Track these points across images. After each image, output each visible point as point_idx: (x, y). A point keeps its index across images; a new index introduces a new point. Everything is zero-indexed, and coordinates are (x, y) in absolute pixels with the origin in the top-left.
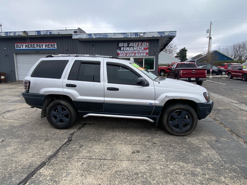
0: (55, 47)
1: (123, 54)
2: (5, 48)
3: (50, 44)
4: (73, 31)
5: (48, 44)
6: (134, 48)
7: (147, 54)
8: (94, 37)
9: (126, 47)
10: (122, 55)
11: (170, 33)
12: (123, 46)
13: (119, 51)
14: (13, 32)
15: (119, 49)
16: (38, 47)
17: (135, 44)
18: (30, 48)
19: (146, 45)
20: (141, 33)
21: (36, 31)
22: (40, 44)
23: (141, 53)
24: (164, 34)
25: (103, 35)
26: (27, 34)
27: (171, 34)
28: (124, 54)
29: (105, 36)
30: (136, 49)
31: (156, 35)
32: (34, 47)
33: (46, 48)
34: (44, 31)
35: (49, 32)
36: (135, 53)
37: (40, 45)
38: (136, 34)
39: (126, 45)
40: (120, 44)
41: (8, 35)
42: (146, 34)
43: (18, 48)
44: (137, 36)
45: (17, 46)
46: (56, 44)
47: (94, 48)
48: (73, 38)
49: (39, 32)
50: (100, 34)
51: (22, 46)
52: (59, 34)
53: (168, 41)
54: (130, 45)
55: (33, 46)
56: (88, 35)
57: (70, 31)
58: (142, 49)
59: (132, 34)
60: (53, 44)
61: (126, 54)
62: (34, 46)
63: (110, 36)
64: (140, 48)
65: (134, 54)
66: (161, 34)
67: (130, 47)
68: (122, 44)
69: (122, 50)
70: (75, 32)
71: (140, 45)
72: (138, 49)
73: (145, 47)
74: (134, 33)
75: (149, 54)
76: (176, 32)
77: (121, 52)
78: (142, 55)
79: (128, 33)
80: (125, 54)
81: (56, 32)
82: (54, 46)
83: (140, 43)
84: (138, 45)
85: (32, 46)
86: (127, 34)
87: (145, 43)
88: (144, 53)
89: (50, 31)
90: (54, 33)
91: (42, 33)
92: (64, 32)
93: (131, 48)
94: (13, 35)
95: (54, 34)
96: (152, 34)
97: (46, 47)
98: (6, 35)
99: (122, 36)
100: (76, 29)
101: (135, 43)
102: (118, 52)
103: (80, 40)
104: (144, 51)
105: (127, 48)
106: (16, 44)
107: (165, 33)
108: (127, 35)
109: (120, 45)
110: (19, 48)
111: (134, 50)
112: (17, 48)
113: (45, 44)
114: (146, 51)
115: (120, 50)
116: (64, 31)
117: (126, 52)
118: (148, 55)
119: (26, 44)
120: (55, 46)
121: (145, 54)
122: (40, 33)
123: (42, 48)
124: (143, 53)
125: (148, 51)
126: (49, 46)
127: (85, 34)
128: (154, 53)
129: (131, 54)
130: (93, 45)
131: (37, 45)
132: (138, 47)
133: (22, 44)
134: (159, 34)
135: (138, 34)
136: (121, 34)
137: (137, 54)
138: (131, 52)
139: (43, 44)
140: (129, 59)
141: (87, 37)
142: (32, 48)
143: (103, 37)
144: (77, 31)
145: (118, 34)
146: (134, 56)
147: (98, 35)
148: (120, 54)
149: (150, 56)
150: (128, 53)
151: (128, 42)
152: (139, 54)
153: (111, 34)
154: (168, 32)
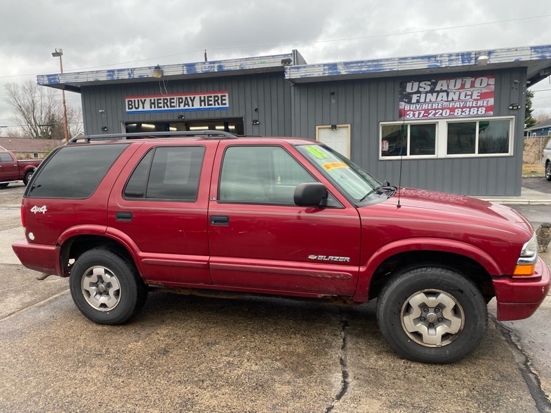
0: (225, 104)
1: (417, 113)
2: (100, 111)
3: (213, 95)
4: (280, 60)
6: (451, 95)
7: (488, 109)
8: (343, 72)
9: (426, 93)
10: (414, 115)
12: (418, 92)
14: (128, 69)
15: (405, 100)
16: (182, 105)
17: (454, 85)
18: (163, 109)
19: (487, 84)
20: (479, 53)
21: (185, 65)
22: (188, 97)
23: (470, 108)
25: (370, 64)
26: (162, 72)
28: (419, 114)
29: (375, 66)
31: (526, 57)
32: (172, 104)
33: (203, 107)
34: (204, 63)
35: (216, 65)
36: (452, 110)
37: (186, 98)
38: (465, 56)
39: (426, 86)
40: (409, 86)
41: (115, 77)
42: (495, 54)
43: (132, 108)
44: (469, 62)
45: (129, 105)
46: (227, 95)
47: (333, 101)
48: (287, 77)
49: (190, 66)
50: (362, 62)
51: (143, 104)
52: (242, 70)
53: (545, 70)
54: (438, 88)
55: (169, 104)
56: (326, 67)
57: (272, 60)
58: (475, 97)
59: (453, 58)
60: (219, 95)
61: (427, 111)
62: (171, 103)
63: (387, 67)
64: (469, 93)
65: (448, 111)
66: (542, 52)
67: (438, 92)
68: (416, 85)
69: (414, 100)
70: (284, 62)
71: (468, 85)
72: (462, 97)
73: (484, 91)
74: (458, 55)
75: (496, 109)
77: (412, 107)
78: (475, 113)
79: (441, 56)
80: (423, 112)
81: (234, 64)
82: (222, 100)
83: (468, 81)
84: (463, 87)
85: (166, 103)
86: (438, 59)
87: (485, 80)
88: (480, 107)
89: (220, 62)
90: (229, 68)
91: (199, 70)
92: (255, 64)
93: (441, 94)
94: (127, 77)
95: (230, 71)
96: (515, 53)
97: (203, 103)
98: (109, 78)
99: (422, 65)
100: (287, 55)
101: (452, 82)
102: (401, 107)
103: (297, 82)
105: (429, 95)
106: (127, 100)
108: (437, 61)
109: (409, 90)
111: (450, 99)
112: (129, 108)
113: (200, 97)
114: (485, 102)
115: (410, 102)
116: (257, 62)
117: (425, 106)
118: (491, 113)
119: (152, 99)
120: (225, 100)
121: (482, 111)
122: (195, 69)
123: (191, 107)
124: (478, 107)
125: (491, 101)
127: (319, 65)
128: (511, 107)
129: (441, 111)
130: (333, 94)
131: (179, 99)
132: (461, 91)
133: (143, 100)
134: (535, 52)
135: (472, 56)
136: (420, 60)
137: (460, 110)
138: (440, 105)
139: (194, 98)
140: (433, 127)
141: (323, 74)
142: (168, 107)
143: (368, 70)
144: (291, 58)
145: (411, 61)
146: (450, 116)
147: (356, 65)
148: (408, 113)
149: (499, 115)
150: (431, 109)
151: (433, 81)
152: (464, 110)
153: (392, 62)
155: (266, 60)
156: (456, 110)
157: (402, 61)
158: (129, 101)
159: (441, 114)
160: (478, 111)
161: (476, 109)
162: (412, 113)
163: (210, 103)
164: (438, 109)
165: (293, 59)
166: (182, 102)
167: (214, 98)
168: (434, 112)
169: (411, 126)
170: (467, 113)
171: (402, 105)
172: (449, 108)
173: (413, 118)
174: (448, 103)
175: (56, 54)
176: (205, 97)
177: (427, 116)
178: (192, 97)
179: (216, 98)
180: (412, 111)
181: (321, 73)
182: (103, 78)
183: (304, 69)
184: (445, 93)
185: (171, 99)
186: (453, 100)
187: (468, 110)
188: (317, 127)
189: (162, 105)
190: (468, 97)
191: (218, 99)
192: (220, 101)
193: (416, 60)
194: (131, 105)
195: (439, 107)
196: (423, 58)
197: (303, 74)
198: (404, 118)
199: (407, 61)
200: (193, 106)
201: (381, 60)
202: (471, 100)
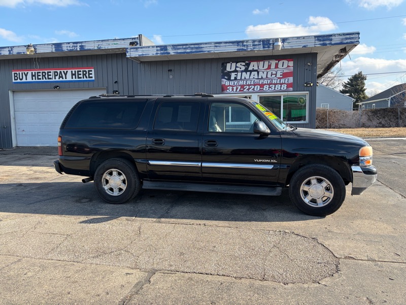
0: (92, 77)
1: (235, 88)
3: (82, 70)
4: (129, 42)
5: (76, 70)
6: (261, 73)
7: (289, 85)
8: (172, 53)
9: (242, 72)
10: (233, 89)
11: (344, 37)
12: (236, 71)
13: (225, 82)
14: (8, 47)
15: (226, 77)
16: (57, 77)
17: (263, 66)
18: (42, 80)
19: (287, 66)
20: (277, 40)
21: (53, 44)
22: (62, 71)
23: (275, 84)
24: (331, 40)
25: (193, 46)
26: (35, 50)
27: (347, 39)
28: (237, 89)
29: (197, 48)
30: (264, 76)
31: (311, 44)
32: (50, 77)
33: (74, 79)
34: (69, 43)
35: (79, 45)
36: (262, 86)
37: (61, 72)
38: (266, 42)
39: (241, 66)
40: (228, 65)
42: (288, 41)
43: (17, 79)
44: (269, 47)
45: (15, 77)
46: (93, 70)
47: (171, 77)
48: (128, 55)
49: (58, 46)
50: (187, 45)
51: (26, 76)
52: (99, 49)
53: (336, 56)
54: (250, 68)
55: (46, 76)
56: (159, 48)
57: (123, 42)
58: (278, 76)
59: (256, 43)
61: (242, 86)
62: (48, 75)
63: (206, 49)
64: (274, 73)
65: (259, 87)
66: (323, 41)
67: (251, 71)
68: (234, 65)
69: (232, 78)
70: (132, 44)
71: (273, 66)
72: (269, 76)
73: (285, 71)
74: (260, 41)
75: (294, 86)
76: (359, 34)
77: (232, 83)
78: (279, 89)
79: (247, 41)
80: (239, 87)
81: (93, 45)
82: (89, 74)
83: (273, 63)
84: (269, 67)
86: (245, 44)
87: (286, 62)
88: (283, 84)
89: (81, 42)
90: (89, 48)
91: (65, 48)
92: (109, 45)
93: (253, 73)
94: (7, 54)
95: (90, 50)
96: (302, 41)
97: (74, 76)
99: (233, 48)
100: (135, 38)
101: (261, 63)
102: (223, 83)
103: (142, 60)
104: (283, 81)
105: (244, 74)
106: (13, 73)
107: (333, 38)
108: (244, 46)
109: (228, 69)
110: (19, 81)
111: (260, 77)
112: (15, 80)
113: (72, 71)
114: (286, 80)
115: (229, 79)
117: (241, 83)
118: (291, 89)
119: (33, 72)
120: (91, 74)
121: (284, 87)
122: (62, 48)
123: (64, 79)
124: (281, 84)
125: (291, 80)
126: (78, 74)
127: (153, 47)
128: (305, 85)
129: (253, 87)
130: (170, 71)
131: (55, 72)
132: (268, 70)
133: (26, 72)
134: (318, 40)
135: (270, 42)
136: (231, 44)
137: (268, 86)
138: (252, 82)
139: (67, 72)
141: (157, 54)
142: (46, 79)
143: (191, 52)
144: (137, 41)
145: (225, 45)
146: (261, 91)
147: (181, 47)
148: (228, 88)
149: (297, 91)
150: (245, 85)
151: (247, 62)
152: (271, 86)
153: (210, 45)
154: (339, 35)
155: (118, 42)
156: (265, 86)
157: (217, 45)
158: (15, 74)
160: (281, 87)
161: (280, 86)
162: (231, 88)
164: (251, 85)
165: (139, 42)
166: (57, 75)
167: (83, 73)
168: (248, 87)
170: (273, 89)
171: (223, 81)
172: (259, 84)
173: (232, 92)
174: (258, 81)
177: (243, 91)
178: (65, 71)
179: (85, 73)
180: (231, 86)
181: (155, 53)
183: (141, 50)
184: (256, 72)
185: (48, 72)
186: (262, 78)
187: (274, 86)
189: (41, 77)
190: (274, 76)
191: (86, 73)
192: (87, 75)
193: (228, 44)
194: (17, 76)
195: (252, 83)
196: (233, 42)
197: (141, 54)
198: (225, 92)
199: (222, 45)
200: (66, 78)
201: (201, 44)
202: (275, 78)
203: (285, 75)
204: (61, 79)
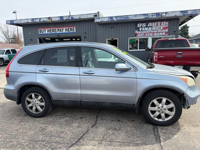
1: (141, 34)
2: (30, 33)
3: (70, 28)
6: (153, 28)
7: (166, 33)
8: (115, 19)
9: (145, 27)
10: (140, 35)
11: (193, 11)
12: (142, 27)
13: (137, 32)
14: (39, 18)
15: (137, 30)
16: (59, 31)
18: (52, 33)
19: (165, 24)
20: (163, 13)
21: (59, 17)
22: (61, 28)
23: (160, 33)
24: (187, 13)
25: (124, 17)
26: (51, 19)
27: (194, 12)
28: (142, 35)
29: (126, 17)
30: (155, 29)
31: (178, 14)
33: (66, 32)
34: (66, 16)
35: (71, 17)
36: (154, 33)
37: (60, 29)
38: (158, 14)
39: (144, 25)
40: (138, 25)
41: (34, 21)
42: (168, 13)
43: (41, 33)
44: (159, 16)
45: (40, 31)
47: (112, 30)
48: (95, 21)
49: (61, 17)
50: (122, 16)
51: (45, 31)
52: (80, 19)
53: (186, 19)
54: (148, 26)
55: (54, 31)
56: (109, 18)
57: (90, 15)
58: (161, 29)
59: (153, 15)
60: (72, 28)
61: (145, 34)
62: (55, 31)
63: (130, 18)
64: (159, 27)
65: (152, 34)
66: (184, 13)
67: (149, 27)
68: (141, 24)
69: (140, 30)
70: (94, 16)
71: (159, 24)
72: (157, 29)
73: (165, 26)
74: (155, 14)
75: (169, 33)
77: (140, 32)
78: (161, 34)
79: (149, 14)
80: (143, 34)
81: (77, 17)
82: (73, 30)
83: (159, 23)
84: (157, 25)
86: (148, 15)
87: (165, 22)
88: (163, 32)
90: (75, 18)
91: (64, 18)
92: (84, 16)
93: (150, 28)
94: (39, 21)
96: (174, 13)
97: (66, 31)
98: (32, 21)
99: (143, 17)
100: (96, 13)
101: (154, 23)
102: (136, 32)
103: (99, 23)
104: (163, 31)
105: (145, 28)
107: (188, 12)
108: (148, 16)
109: (138, 26)
110: (42, 33)
111: (153, 29)
113: (65, 29)
114: (165, 31)
115: (139, 31)
117: (144, 32)
118: (167, 34)
119: (48, 29)
120: (74, 29)
121: (164, 34)
123: (62, 32)
124: (162, 32)
125: (167, 30)
127: (107, 17)
128: (174, 32)
129: (149, 34)
130: (112, 27)
131: (58, 29)
133: (45, 29)
134: (181, 13)
135: (160, 14)
136: (142, 15)
137: (156, 33)
139: (63, 29)
140: (147, 39)
141: (108, 20)
142: (54, 32)
143: (124, 19)
144: (97, 14)
145: (139, 16)
146: (153, 36)
147: (119, 17)
148: (138, 34)
149: (169, 35)
150: (146, 33)
151: (147, 23)
152: (158, 33)
153: (132, 16)
154: (191, 10)
155: (88, 15)
156: (155, 34)
157: (135, 16)
159: (150, 35)
160: (162, 34)
161: (162, 33)
162: (139, 34)
163: (69, 30)
165: (98, 15)
166: (59, 30)
168: (147, 34)
169: (139, 39)
170: (159, 34)
172: (152, 33)
173: (140, 36)
174: (152, 31)
175: (14, 12)
176: (67, 29)
177: (145, 36)
178: (62, 28)
179: (71, 29)
181: (107, 20)
182: (30, 21)
183: (101, 19)
184: (151, 27)
185: (55, 29)
187: (159, 33)
188: (107, 39)
189: (52, 31)
191: (72, 29)
192: (72, 30)
195: (149, 32)
196: (143, 15)
197: (101, 20)
198: (137, 36)
199: (137, 16)
200: (63, 32)
201: (128, 16)
202: (160, 30)
203: (164, 28)
204: (61, 32)
